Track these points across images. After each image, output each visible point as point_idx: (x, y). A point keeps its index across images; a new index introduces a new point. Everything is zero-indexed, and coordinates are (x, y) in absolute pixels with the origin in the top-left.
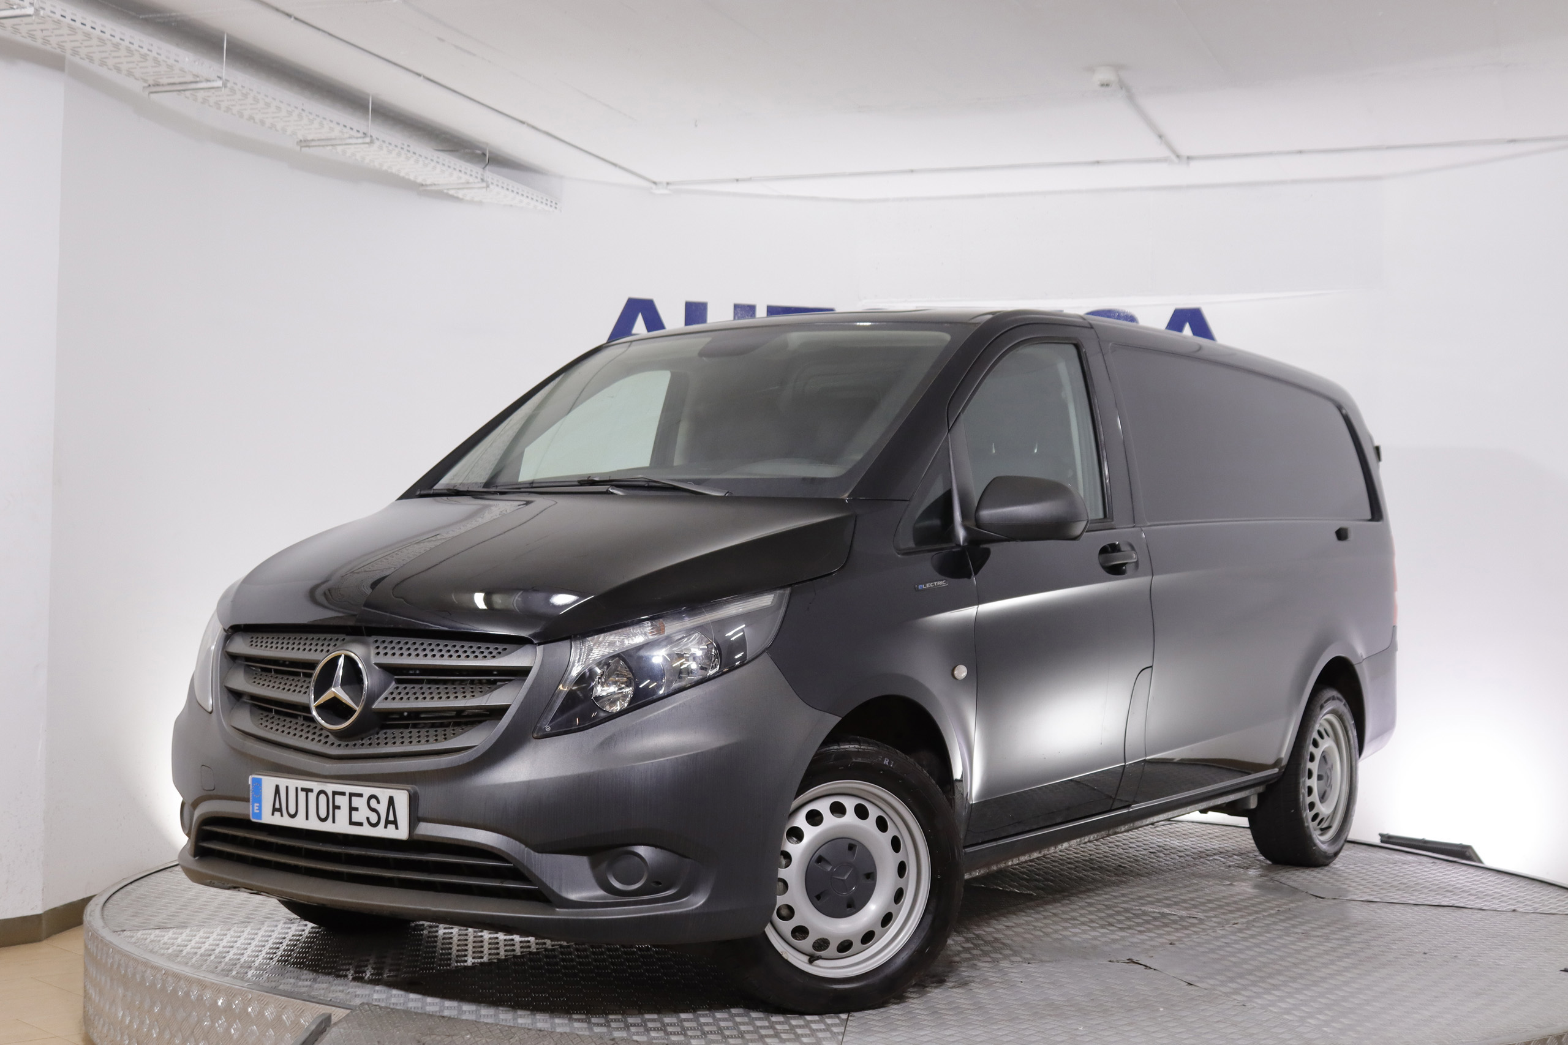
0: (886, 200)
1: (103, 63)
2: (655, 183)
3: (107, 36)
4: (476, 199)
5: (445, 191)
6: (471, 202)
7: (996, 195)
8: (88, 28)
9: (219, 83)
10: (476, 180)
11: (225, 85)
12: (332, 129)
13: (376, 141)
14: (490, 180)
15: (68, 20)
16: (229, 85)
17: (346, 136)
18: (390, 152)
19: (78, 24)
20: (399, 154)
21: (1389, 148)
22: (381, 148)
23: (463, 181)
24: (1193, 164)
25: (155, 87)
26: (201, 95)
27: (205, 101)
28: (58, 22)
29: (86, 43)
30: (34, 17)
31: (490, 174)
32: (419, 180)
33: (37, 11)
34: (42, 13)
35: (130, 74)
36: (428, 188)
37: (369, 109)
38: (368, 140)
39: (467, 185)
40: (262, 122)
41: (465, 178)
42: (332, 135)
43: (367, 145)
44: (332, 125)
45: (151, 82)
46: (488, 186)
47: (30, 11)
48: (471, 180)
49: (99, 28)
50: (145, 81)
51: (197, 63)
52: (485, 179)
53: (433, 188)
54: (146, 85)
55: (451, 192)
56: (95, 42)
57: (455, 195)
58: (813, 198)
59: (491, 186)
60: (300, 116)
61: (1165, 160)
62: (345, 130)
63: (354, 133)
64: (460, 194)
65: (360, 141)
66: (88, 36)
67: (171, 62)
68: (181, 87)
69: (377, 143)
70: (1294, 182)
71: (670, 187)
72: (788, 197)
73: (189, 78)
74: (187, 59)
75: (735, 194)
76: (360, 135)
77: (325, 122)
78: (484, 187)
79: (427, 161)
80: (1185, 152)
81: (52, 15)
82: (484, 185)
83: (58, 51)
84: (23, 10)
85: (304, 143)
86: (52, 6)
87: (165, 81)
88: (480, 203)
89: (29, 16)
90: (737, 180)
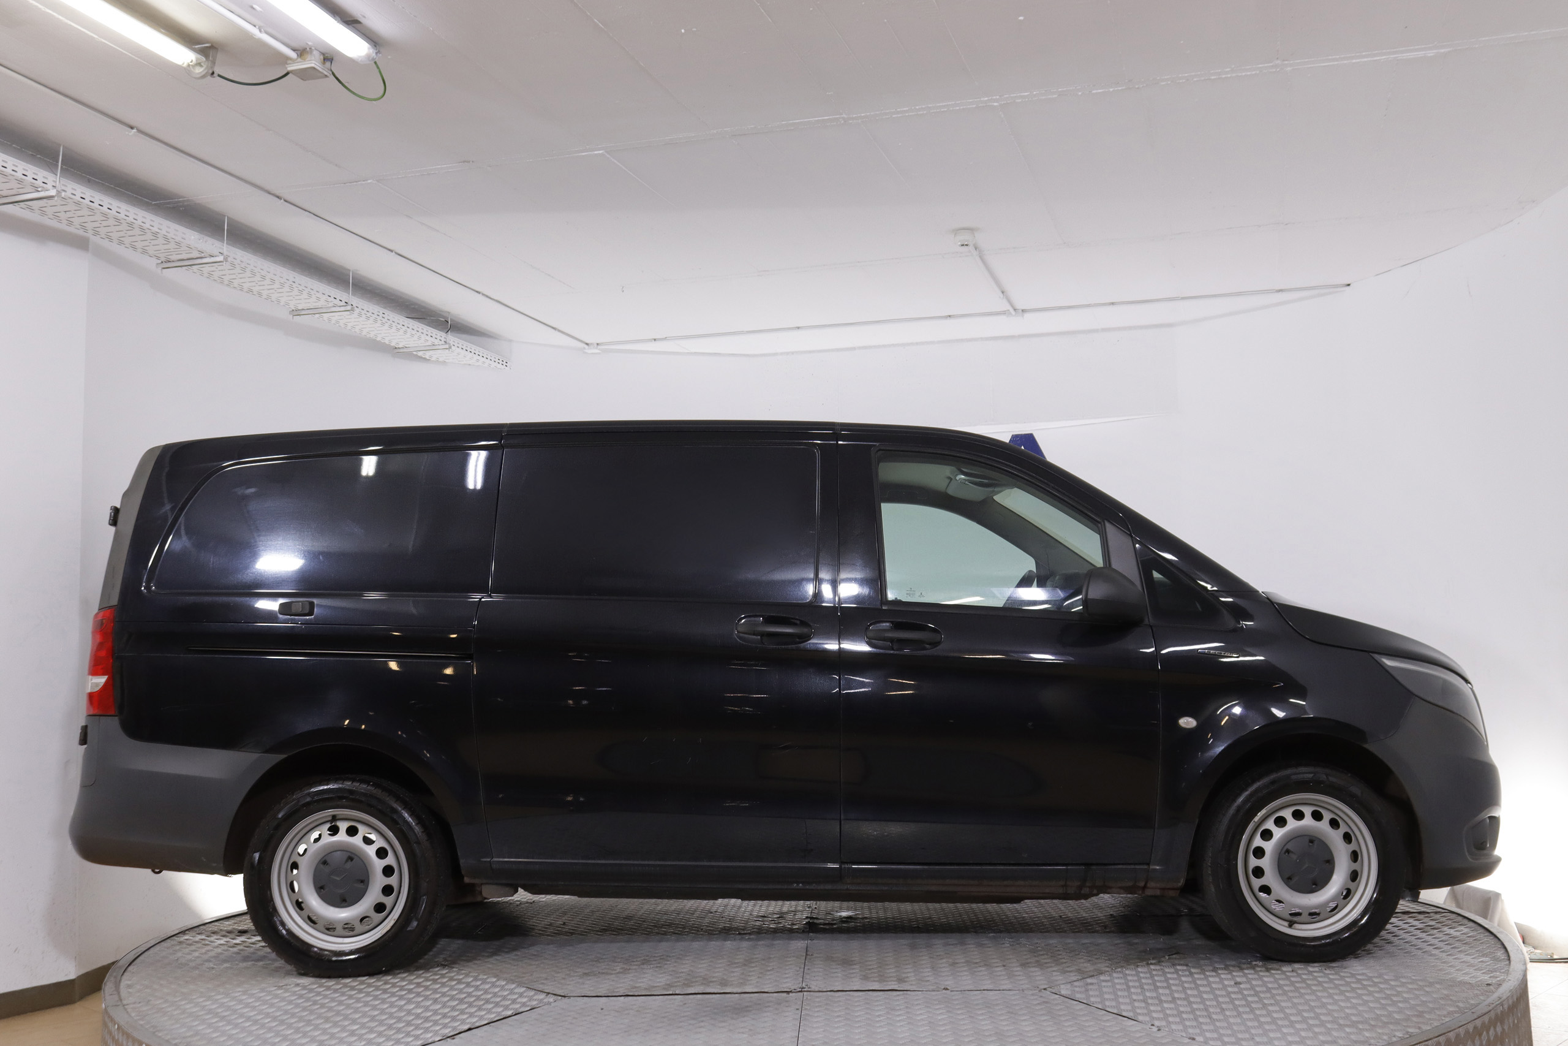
0: (776, 354)
1: (121, 243)
2: (587, 344)
3: (122, 216)
4: (441, 359)
5: (415, 353)
6: (437, 362)
7: (865, 348)
8: (105, 209)
9: (221, 258)
10: (440, 343)
11: (226, 259)
12: (318, 299)
13: (356, 308)
14: (452, 343)
15: (87, 201)
16: (229, 259)
17: (331, 304)
18: (368, 318)
19: (96, 205)
20: (375, 321)
21: (1183, 298)
22: (360, 315)
23: (429, 343)
24: (1026, 315)
25: (167, 263)
26: (207, 269)
27: (210, 274)
28: (77, 203)
29: (105, 223)
30: (56, 198)
31: (451, 338)
32: (393, 344)
33: (59, 192)
34: (63, 194)
35: (144, 252)
36: (401, 351)
37: (350, 283)
38: (349, 308)
39: (433, 347)
40: (260, 294)
41: (431, 340)
42: (319, 304)
43: (348, 313)
44: (318, 295)
45: (163, 259)
46: (450, 348)
47: (53, 192)
48: (436, 342)
49: (115, 209)
50: (158, 258)
51: (201, 241)
52: (448, 342)
53: (405, 350)
54: (160, 262)
55: (420, 354)
56: (111, 222)
57: (423, 356)
58: (715, 354)
59: (453, 347)
60: (291, 287)
61: (1004, 313)
62: (330, 299)
63: (337, 302)
64: (427, 355)
65: (343, 309)
66: (104, 215)
67: (178, 239)
68: (188, 263)
69: (357, 311)
70: (1104, 330)
71: (599, 347)
72: (696, 354)
73: (195, 254)
74: (193, 237)
75: (652, 352)
76: (343, 303)
77: (312, 292)
78: (447, 349)
79: (399, 327)
80: (1020, 306)
81: (73, 197)
82: (447, 346)
83: (81, 232)
84: (47, 192)
85: (296, 312)
86: (73, 189)
87: (174, 257)
88: (444, 363)
89: (50, 197)
90: (655, 340)
